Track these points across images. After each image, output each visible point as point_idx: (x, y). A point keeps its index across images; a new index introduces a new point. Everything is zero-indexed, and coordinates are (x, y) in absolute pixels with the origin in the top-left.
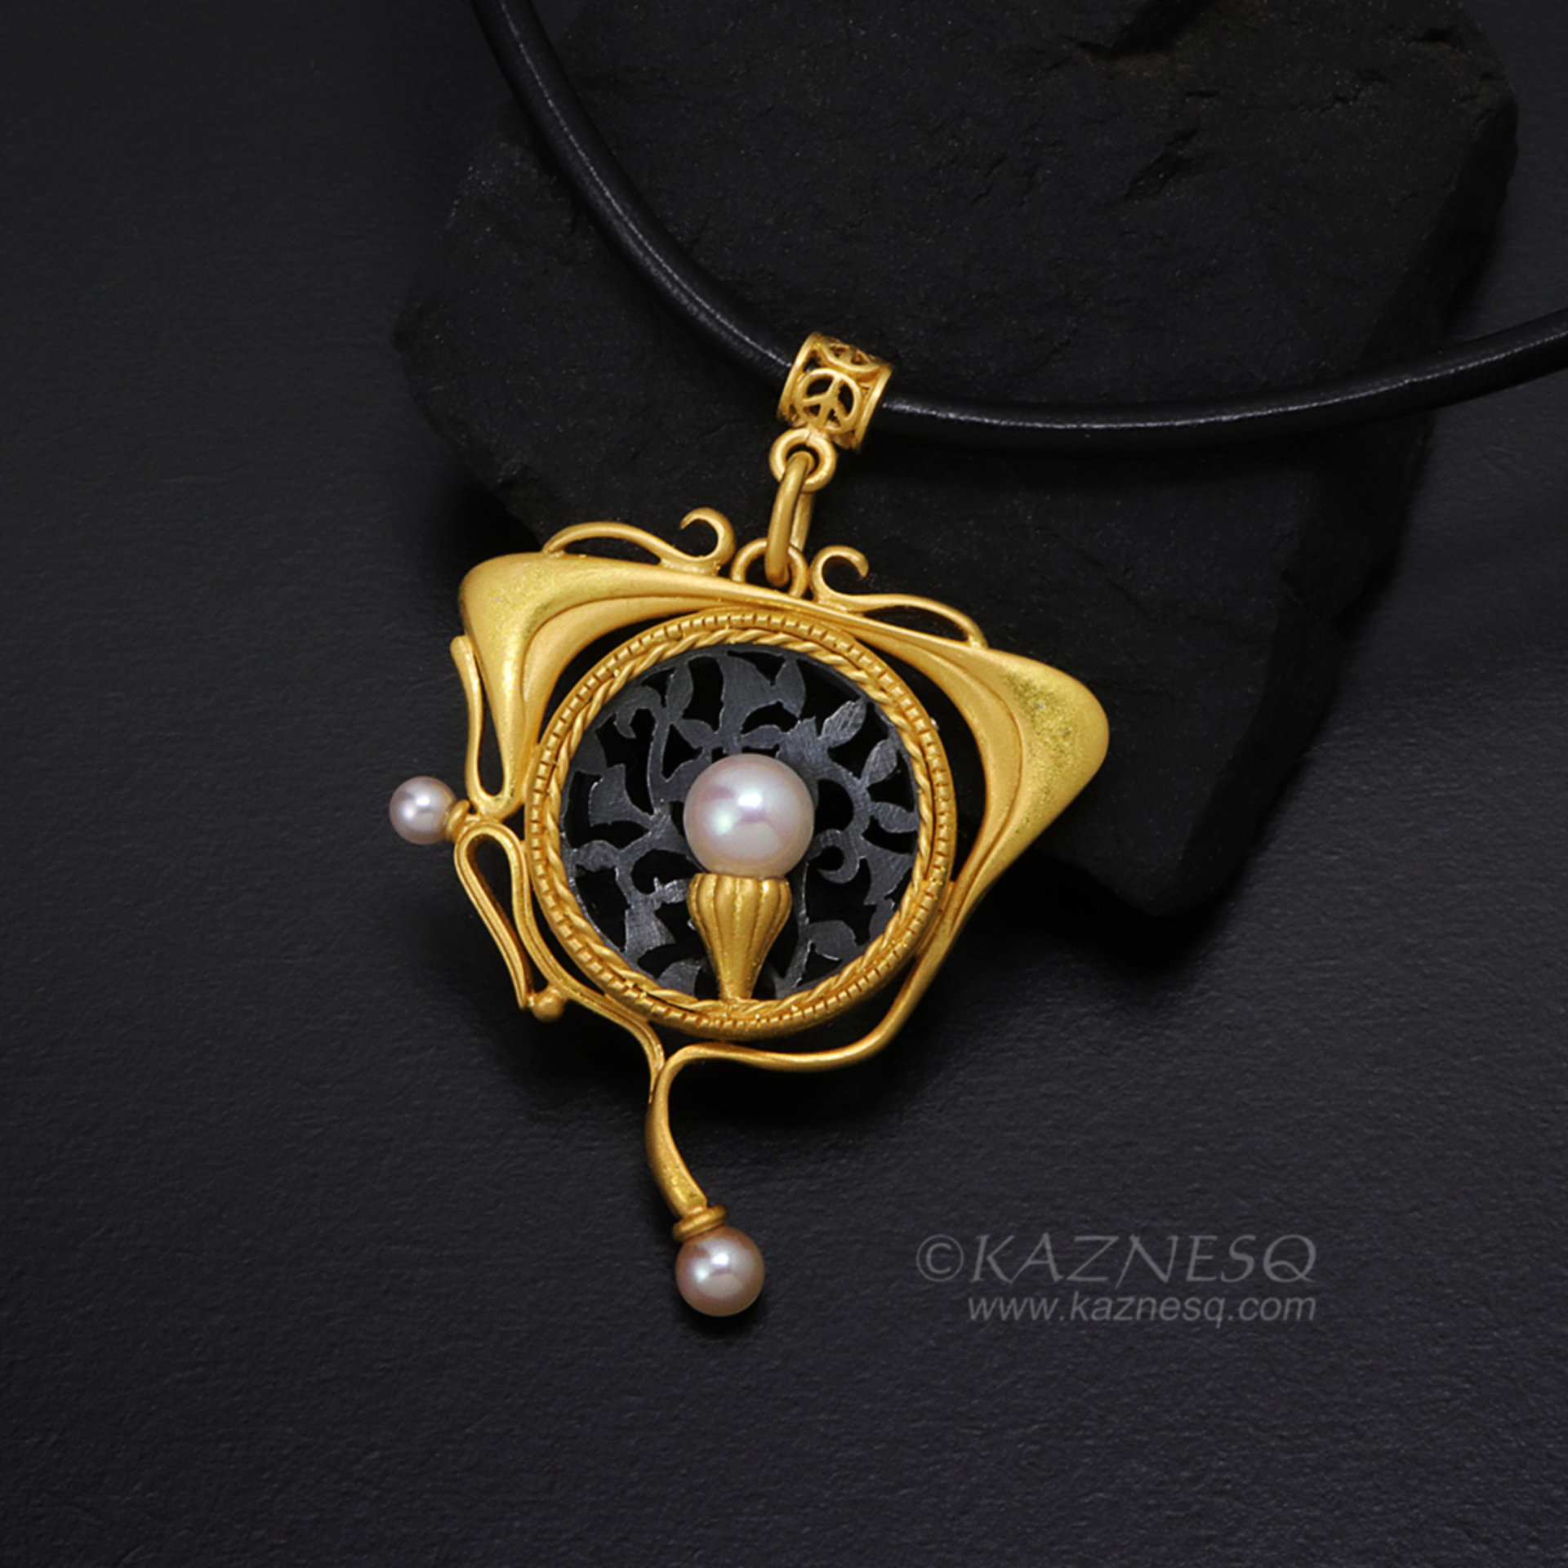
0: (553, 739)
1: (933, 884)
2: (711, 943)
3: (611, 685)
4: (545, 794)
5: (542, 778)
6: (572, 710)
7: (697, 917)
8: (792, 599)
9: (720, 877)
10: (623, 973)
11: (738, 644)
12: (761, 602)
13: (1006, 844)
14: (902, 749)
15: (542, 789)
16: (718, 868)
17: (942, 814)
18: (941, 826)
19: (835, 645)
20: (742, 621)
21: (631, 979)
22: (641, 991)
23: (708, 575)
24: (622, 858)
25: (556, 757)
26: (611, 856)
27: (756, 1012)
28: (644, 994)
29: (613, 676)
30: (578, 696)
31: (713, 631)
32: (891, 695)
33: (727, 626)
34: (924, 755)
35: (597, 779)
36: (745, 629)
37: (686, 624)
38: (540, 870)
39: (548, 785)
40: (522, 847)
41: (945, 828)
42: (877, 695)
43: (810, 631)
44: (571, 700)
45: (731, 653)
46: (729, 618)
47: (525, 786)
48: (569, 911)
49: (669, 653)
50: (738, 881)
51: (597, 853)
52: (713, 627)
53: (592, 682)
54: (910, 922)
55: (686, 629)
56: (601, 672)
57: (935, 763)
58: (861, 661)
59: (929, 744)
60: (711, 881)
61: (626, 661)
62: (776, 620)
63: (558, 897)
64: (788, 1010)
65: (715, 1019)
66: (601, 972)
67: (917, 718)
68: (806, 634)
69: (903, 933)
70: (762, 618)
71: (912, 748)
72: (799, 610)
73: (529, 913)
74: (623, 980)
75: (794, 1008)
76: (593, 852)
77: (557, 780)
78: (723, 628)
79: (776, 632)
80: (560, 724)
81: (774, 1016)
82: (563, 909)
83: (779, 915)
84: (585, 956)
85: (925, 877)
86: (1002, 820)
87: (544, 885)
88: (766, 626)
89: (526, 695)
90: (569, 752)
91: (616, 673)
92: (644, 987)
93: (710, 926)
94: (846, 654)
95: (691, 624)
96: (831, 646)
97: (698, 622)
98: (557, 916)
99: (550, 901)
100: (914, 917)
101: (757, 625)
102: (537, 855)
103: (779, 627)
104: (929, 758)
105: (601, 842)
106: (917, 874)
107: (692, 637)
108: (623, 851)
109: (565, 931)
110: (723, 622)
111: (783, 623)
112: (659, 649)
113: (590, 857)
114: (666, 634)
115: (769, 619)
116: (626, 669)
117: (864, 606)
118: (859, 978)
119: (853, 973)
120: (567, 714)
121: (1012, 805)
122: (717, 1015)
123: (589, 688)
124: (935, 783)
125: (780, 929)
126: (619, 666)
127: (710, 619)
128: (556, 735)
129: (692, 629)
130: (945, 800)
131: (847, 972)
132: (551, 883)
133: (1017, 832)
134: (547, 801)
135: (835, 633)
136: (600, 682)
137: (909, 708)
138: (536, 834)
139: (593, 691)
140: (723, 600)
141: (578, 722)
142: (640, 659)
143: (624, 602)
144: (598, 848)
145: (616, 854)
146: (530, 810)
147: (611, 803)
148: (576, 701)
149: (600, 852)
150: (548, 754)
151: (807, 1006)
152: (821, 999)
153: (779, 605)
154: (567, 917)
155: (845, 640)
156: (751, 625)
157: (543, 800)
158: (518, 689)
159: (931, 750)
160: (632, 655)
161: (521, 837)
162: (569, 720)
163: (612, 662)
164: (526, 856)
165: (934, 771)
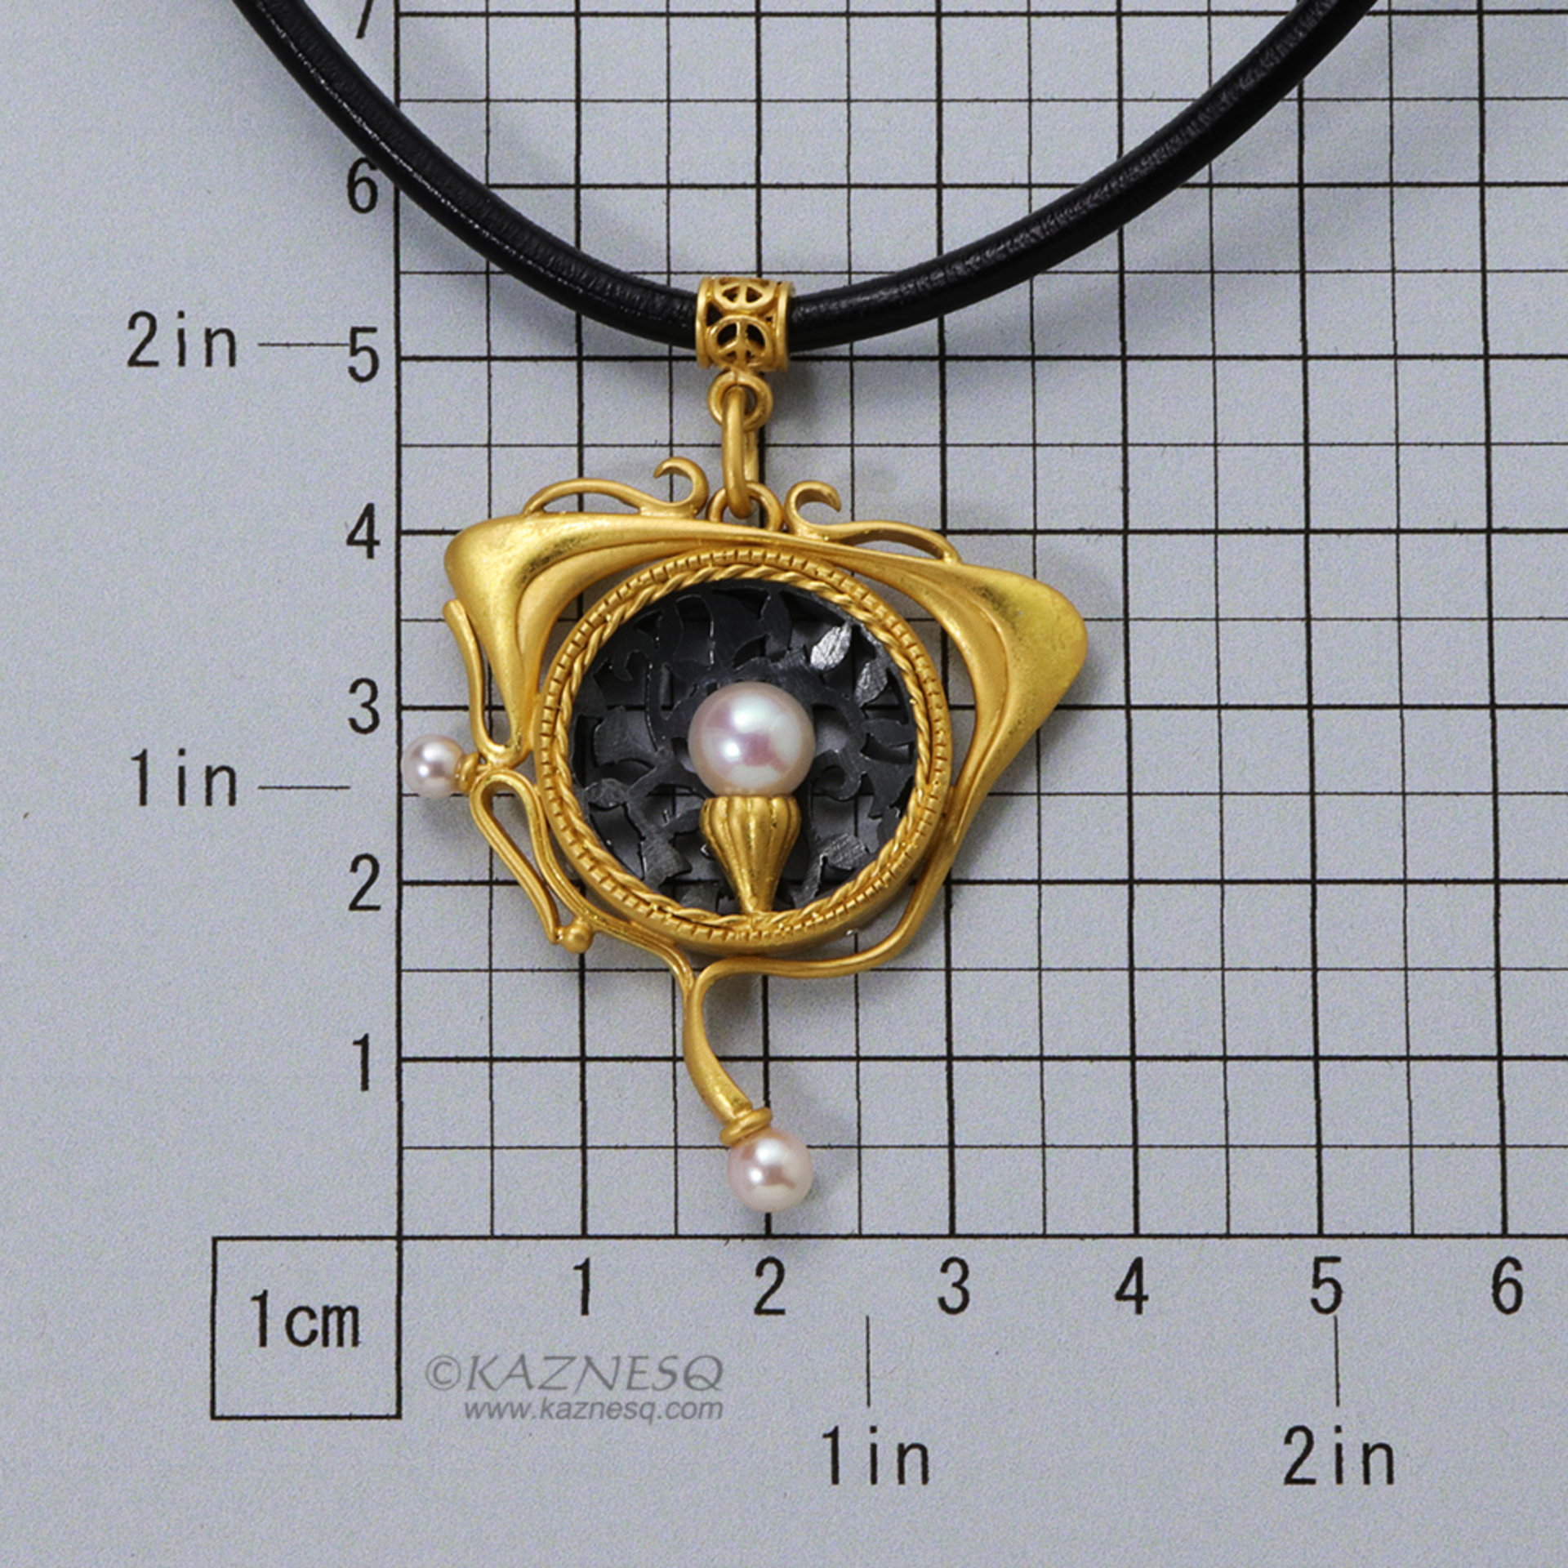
0: (553, 684)
1: (936, 787)
2: (727, 863)
3: (604, 629)
4: (552, 735)
5: (547, 722)
6: (569, 656)
7: (712, 839)
8: (769, 533)
9: (730, 799)
10: (647, 896)
11: (722, 581)
12: (741, 539)
13: (1000, 745)
14: (892, 665)
15: (549, 732)
16: (728, 790)
17: (937, 721)
18: (938, 732)
19: (816, 573)
20: (725, 558)
21: (656, 901)
22: (665, 912)
23: (687, 518)
24: (632, 794)
25: (559, 701)
26: (622, 792)
27: (778, 922)
28: (669, 916)
29: (605, 621)
30: (574, 642)
31: (697, 570)
32: (875, 615)
33: (710, 564)
34: (914, 666)
35: (600, 721)
36: (728, 566)
37: (670, 565)
38: (555, 808)
39: (554, 728)
40: (535, 790)
41: (942, 733)
42: (861, 616)
43: (791, 561)
44: (567, 646)
45: (716, 592)
46: (711, 556)
47: (531, 734)
48: (588, 844)
49: (657, 595)
50: (749, 800)
51: (608, 791)
52: (697, 565)
53: (585, 627)
54: (918, 824)
55: (671, 570)
56: (593, 617)
57: (925, 673)
58: (843, 585)
59: (918, 657)
60: (721, 804)
61: (616, 605)
62: (757, 553)
63: (575, 832)
64: (809, 916)
65: (740, 932)
66: (625, 899)
67: (903, 634)
68: (787, 564)
69: (912, 834)
70: (743, 552)
71: (902, 663)
72: (777, 543)
73: (549, 852)
74: (648, 904)
75: (815, 915)
76: (603, 790)
77: (563, 722)
78: (706, 566)
79: (758, 565)
80: (559, 669)
81: (796, 923)
82: (582, 843)
83: (791, 830)
84: (607, 886)
85: (928, 780)
86: (994, 723)
87: (561, 822)
88: (747, 560)
89: (522, 646)
90: (571, 695)
91: (608, 617)
92: (669, 909)
93: (726, 846)
94: (829, 580)
95: (676, 565)
96: (813, 574)
97: (681, 562)
98: (576, 851)
99: (568, 837)
100: (921, 819)
101: (739, 559)
102: (551, 794)
103: (760, 560)
104: (919, 669)
105: (610, 780)
106: (920, 778)
107: (678, 577)
108: (632, 787)
109: (586, 863)
110: (706, 560)
111: (764, 556)
112: (647, 591)
113: (601, 795)
114: (652, 576)
115: (750, 553)
116: (617, 614)
117: (841, 534)
118: (875, 881)
119: (869, 877)
120: (564, 659)
121: (1002, 708)
122: (741, 928)
123: (583, 633)
124: (928, 692)
125: (793, 844)
126: (610, 611)
127: (693, 558)
128: (556, 681)
129: (677, 569)
130: (939, 707)
131: (862, 877)
132: (568, 820)
133: (1011, 733)
134: (555, 744)
135: (814, 561)
136: (593, 627)
137: (894, 624)
138: (548, 776)
139: (587, 636)
140: (703, 540)
141: (577, 666)
142: (628, 604)
143: (607, 552)
144: (608, 786)
145: (625, 790)
146: (540, 754)
147: (615, 743)
148: (571, 647)
149: (609, 790)
150: (550, 700)
151: (828, 911)
152: (838, 904)
153: (758, 540)
154: (587, 851)
155: (826, 567)
156: (732, 560)
157: (552, 742)
158: (513, 641)
159: (919, 662)
160: (622, 600)
161: (533, 781)
162: (568, 664)
163: (603, 607)
164: (540, 798)
165: (925, 682)
